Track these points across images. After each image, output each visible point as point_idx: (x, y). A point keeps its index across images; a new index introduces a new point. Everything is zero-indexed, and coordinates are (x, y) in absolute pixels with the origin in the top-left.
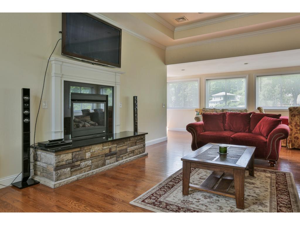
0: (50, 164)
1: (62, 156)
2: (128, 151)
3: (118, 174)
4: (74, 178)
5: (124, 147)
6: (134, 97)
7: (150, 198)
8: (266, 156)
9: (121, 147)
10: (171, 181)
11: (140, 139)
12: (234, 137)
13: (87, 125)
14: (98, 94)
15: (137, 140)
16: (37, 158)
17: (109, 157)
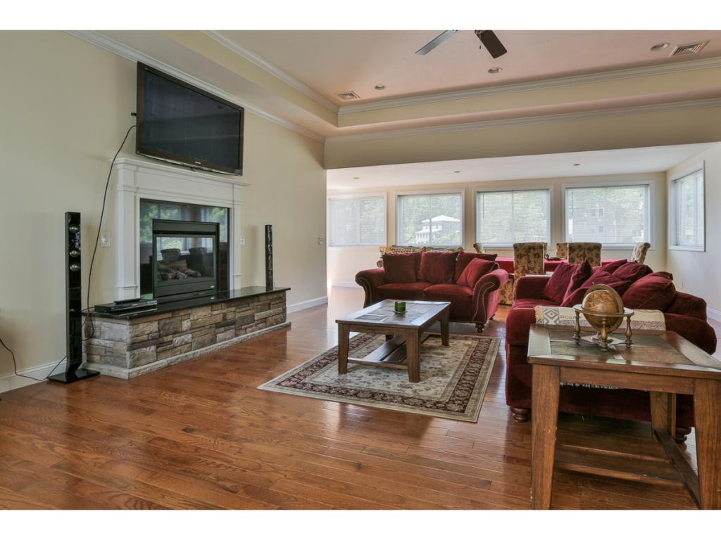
0: (120, 341)
1: (141, 326)
2: (256, 319)
3: (238, 355)
4: (163, 362)
5: (249, 312)
6: (266, 226)
7: (289, 380)
8: (471, 317)
9: (243, 311)
10: (324, 359)
11: (276, 299)
12: (428, 291)
13: (181, 274)
14: (196, 221)
15: (272, 300)
16: (93, 334)
17: (222, 329)
